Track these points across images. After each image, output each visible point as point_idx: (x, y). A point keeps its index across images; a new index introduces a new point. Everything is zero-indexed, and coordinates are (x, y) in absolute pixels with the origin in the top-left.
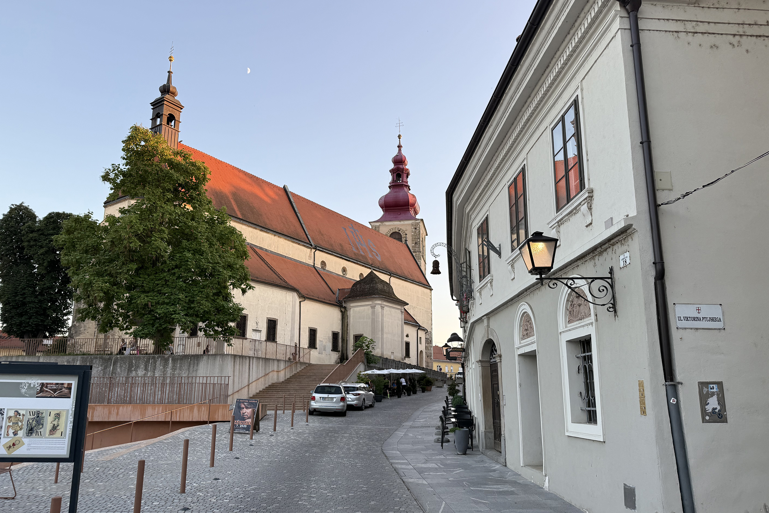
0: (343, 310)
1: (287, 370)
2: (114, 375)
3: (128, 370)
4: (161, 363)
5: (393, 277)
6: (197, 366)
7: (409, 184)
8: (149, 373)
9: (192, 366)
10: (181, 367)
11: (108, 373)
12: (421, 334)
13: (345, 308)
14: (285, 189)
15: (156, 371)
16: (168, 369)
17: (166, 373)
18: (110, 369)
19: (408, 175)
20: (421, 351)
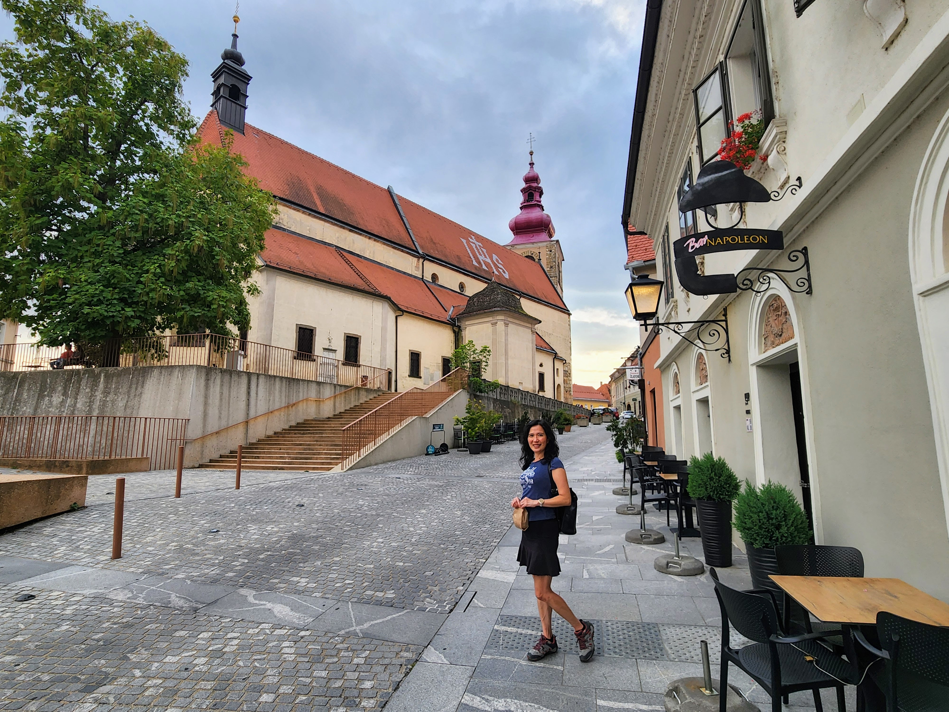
0: (457, 330)
1: (338, 400)
2: (18, 404)
3: (39, 394)
4: (87, 382)
5: (524, 297)
6: (143, 387)
7: (542, 203)
8: (69, 400)
9: (134, 386)
10: (117, 388)
11: (10, 400)
12: (559, 365)
13: (459, 327)
14: (389, 191)
15: (78, 397)
16: (97, 393)
17: (94, 400)
18: (13, 394)
19: (541, 193)
20: (559, 385)
